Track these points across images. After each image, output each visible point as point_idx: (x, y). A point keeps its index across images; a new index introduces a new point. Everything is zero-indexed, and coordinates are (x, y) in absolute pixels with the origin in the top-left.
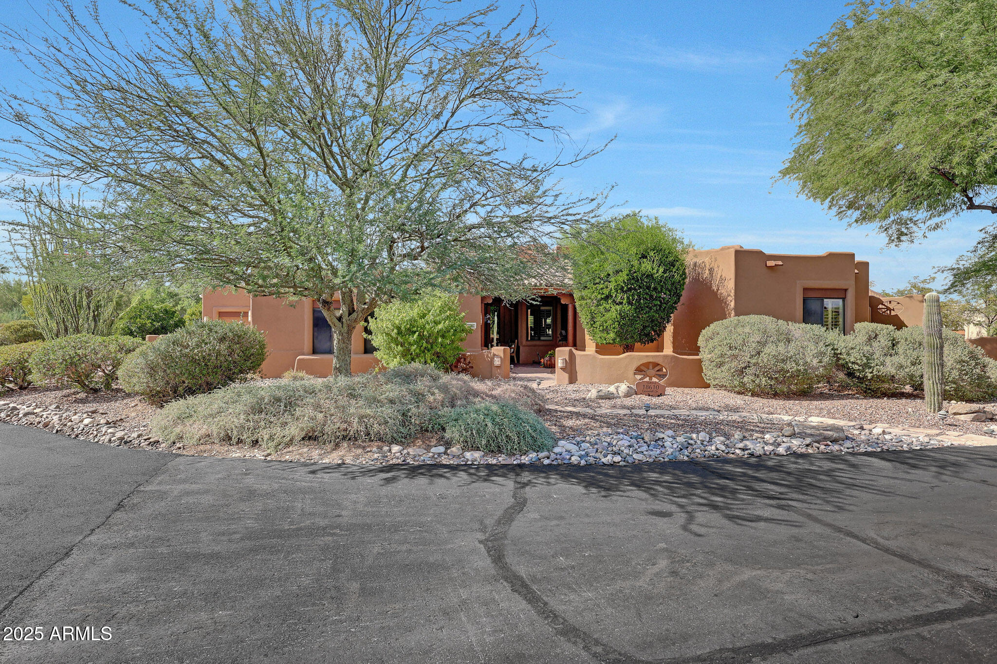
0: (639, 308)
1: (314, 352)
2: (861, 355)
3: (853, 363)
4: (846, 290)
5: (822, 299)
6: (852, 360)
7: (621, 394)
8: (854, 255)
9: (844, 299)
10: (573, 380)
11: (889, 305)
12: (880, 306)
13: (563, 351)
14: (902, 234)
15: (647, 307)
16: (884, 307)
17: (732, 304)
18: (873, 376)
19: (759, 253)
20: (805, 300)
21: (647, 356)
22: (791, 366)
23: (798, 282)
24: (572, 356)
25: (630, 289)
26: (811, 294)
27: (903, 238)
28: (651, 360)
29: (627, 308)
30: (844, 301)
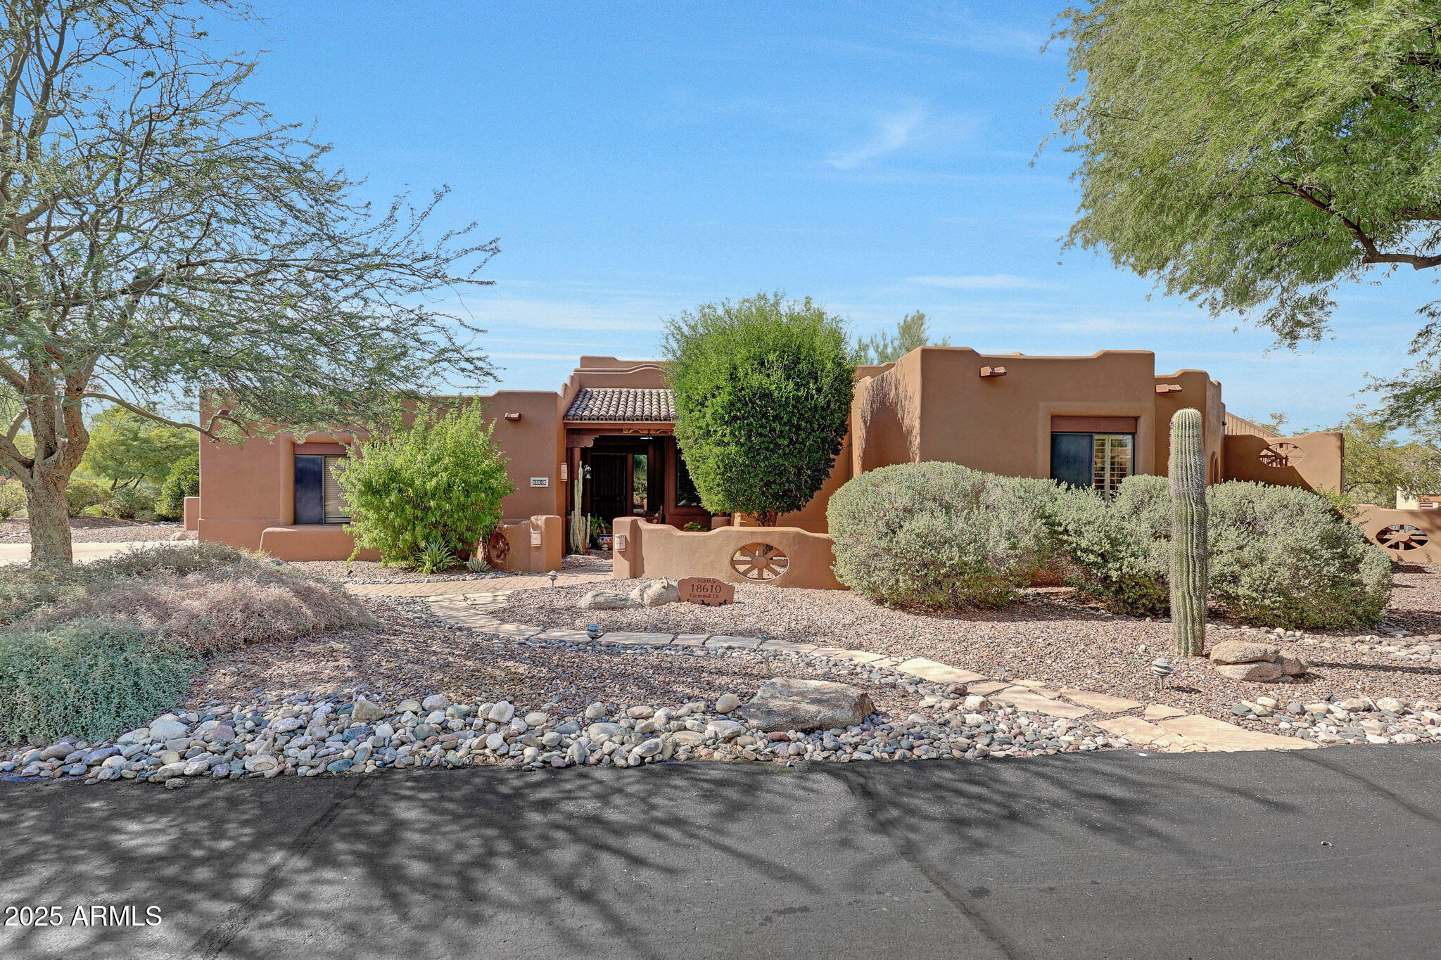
0: (750, 451)
1: (296, 522)
2: (1102, 535)
3: (1086, 551)
4: (1136, 419)
5: (1090, 435)
6: (1084, 544)
7: (647, 601)
8: (1151, 356)
9: (1133, 434)
10: (636, 571)
11: (1279, 451)
12: (1264, 452)
13: (623, 522)
14: (1300, 324)
15: (767, 449)
16: (1270, 454)
17: (917, 441)
18: (1122, 577)
19: (971, 354)
20: (1055, 438)
21: (752, 533)
22: (951, 555)
23: (1041, 404)
24: (635, 529)
25: (735, 418)
26: (1064, 427)
27: (1304, 332)
28: (759, 540)
29: (733, 449)
30: (1134, 439)
